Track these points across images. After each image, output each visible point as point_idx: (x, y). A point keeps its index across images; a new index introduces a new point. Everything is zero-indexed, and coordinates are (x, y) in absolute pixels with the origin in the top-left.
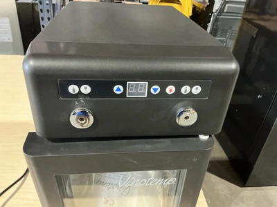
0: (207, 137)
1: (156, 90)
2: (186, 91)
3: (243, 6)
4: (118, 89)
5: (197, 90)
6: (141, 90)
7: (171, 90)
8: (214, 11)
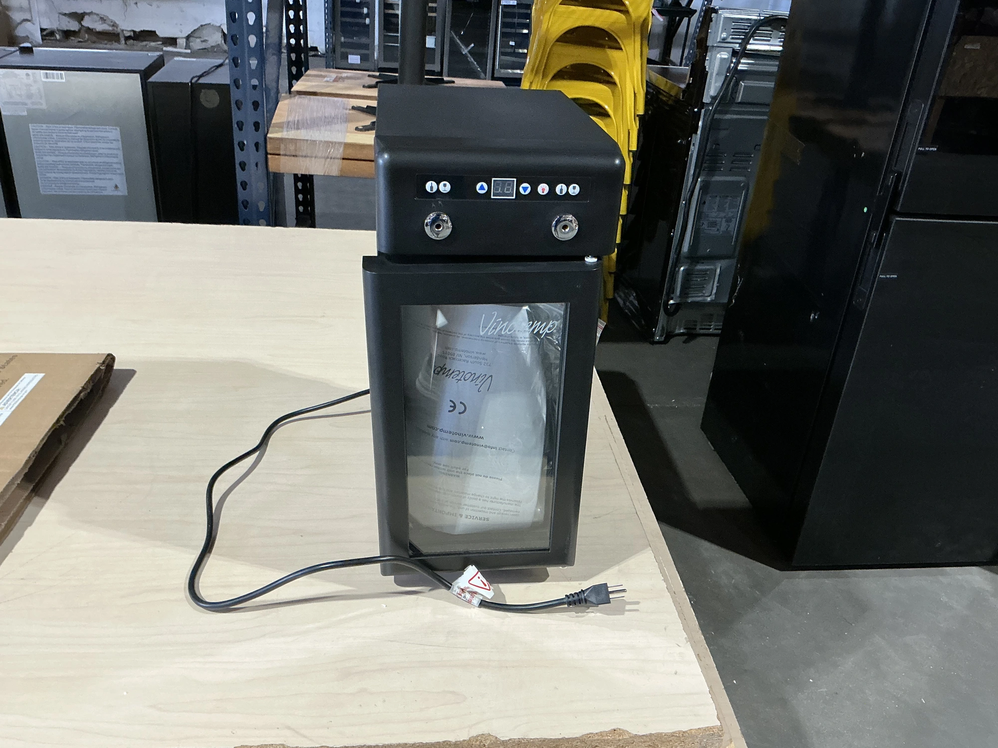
0: (595, 260)
1: (525, 188)
2: (561, 190)
3: (771, 85)
4: (482, 188)
5: (574, 190)
6: (508, 190)
7: (543, 190)
8: (706, 100)
